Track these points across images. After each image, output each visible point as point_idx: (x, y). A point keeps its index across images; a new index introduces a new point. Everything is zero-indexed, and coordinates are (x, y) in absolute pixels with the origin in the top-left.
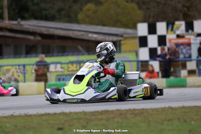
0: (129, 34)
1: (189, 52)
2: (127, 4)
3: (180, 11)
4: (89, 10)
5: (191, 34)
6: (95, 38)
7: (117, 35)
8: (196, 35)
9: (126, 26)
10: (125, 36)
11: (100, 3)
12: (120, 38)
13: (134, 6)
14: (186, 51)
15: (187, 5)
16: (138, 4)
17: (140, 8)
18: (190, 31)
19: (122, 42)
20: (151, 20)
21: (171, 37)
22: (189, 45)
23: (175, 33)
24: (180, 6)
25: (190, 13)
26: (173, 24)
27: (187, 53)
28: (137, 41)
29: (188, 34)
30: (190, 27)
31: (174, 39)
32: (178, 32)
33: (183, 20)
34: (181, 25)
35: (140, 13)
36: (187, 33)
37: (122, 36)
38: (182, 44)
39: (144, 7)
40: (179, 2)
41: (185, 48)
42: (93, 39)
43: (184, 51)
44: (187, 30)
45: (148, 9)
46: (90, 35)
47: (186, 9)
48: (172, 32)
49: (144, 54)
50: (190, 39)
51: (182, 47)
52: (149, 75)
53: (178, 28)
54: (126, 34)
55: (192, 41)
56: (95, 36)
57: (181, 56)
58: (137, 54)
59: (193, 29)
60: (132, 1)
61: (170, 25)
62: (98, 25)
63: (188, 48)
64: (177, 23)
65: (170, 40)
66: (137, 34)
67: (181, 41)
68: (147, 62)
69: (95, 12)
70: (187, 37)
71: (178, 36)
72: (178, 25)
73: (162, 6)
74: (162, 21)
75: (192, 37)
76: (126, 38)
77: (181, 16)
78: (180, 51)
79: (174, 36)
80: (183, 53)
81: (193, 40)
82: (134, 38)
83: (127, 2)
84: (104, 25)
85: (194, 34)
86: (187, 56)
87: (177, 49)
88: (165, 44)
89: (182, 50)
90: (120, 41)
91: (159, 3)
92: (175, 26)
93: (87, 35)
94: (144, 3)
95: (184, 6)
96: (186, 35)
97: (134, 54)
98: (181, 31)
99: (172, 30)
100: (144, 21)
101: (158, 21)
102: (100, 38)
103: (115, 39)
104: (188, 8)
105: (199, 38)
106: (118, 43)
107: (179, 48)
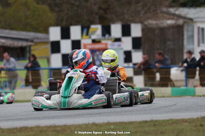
0: (40, 39)
2: (37, 6)
3: (97, 14)
5: (108, 39)
6: (2, 43)
7: (26, 40)
8: (113, 40)
9: (36, 30)
10: (35, 41)
11: (8, 5)
12: (30, 44)
13: (45, 7)
15: (103, 7)
16: (50, 5)
17: (52, 10)
18: (107, 36)
19: (32, 48)
20: (64, 24)
21: (86, 41)
23: (90, 38)
24: (96, 8)
25: (107, 16)
26: (88, 28)
28: (49, 46)
29: (105, 39)
30: (106, 31)
31: (89, 45)
32: (94, 37)
33: (100, 23)
34: (97, 29)
35: (52, 16)
36: (103, 38)
37: (32, 41)
38: (98, 50)
39: (57, 9)
40: (95, 4)
43: (100, 57)
44: (104, 35)
45: (61, 11)
47: (102, 12)
49: (56, 61)
50: (106, 44)
51: (98, 53)
53: (94, 32)
54: (37, 38)
55: (109, 47)
56: (2, 41)
57: (97, 63)
58: (49, 61)
59: (109, 33)
60: (43, 3)
61: (85, 29)
62: (5, 28)
64: (93, 27)
65: (85, 45)
66: (48, 38)
67: (97, 46)
68: (60, 69)
70: (103, 42)
71: (94, 41)
72: (94, 29)
73: (75, 8)
74: (76, 24)
75: (109, 42)
76: (36, 44)
77: (97, 20)
78: (96, 58)
79: (90, 41)
80: (99, 60)
81: (111, 45)
82: (46, 43)
83: (38, 3)
84: (12, 29)
85: (111, 39)
89: (98, 56)
90: (30, 46)
91: (73, 4)
92: (91, 30)
94: (56, 5)
95: (100, 8)
96: (103, 39)
97: (45, 61)
98: (98, 35)
99: (87, 34)
100: (56, 25)
101: (72, 25)
102: (8, 43)
103: (24, 44)
104: (105, 10)
105: (117, 43)
106: (28, 49)
107: (95, 54)
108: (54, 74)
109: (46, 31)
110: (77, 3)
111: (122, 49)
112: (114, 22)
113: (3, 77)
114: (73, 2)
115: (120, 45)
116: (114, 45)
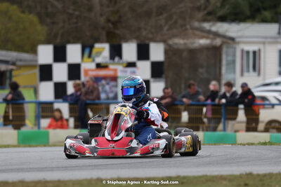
0: (25, 61)
1: (114, 89)
2: (22, 15)
3: (103, 28)
5: (118, 64)
7: (6, 62)
8: (125, 65)
9: (19, 48)
10: (18, 63)
12: (11, 67)
13: (33, 18)
14: (110, 88)
15: (112, 19)
16: (39, 15)
17: (42, 22)
18: (117, 59)
19: (14, 73)
20: (58, 41)
21: (88, 66)
22: (115, 79)
23: (93, 61)
24: (102, 20)
25: (117, 32)
26: (92, 47)
27: (112, 92)
28: (37, 71)
29: (114, 64)
30: (116, 52)
31: (92, 70)
32: (99, 60)
33: (107, 42)
34: (104, 49)
35: (42, 30)
36: (112, 61)
37: (14, 64)
38: (104, 78)
39: (48, 20)
40: (102, 15)
41: (108, 84)
43: (107, 87)
44: (112, 57)
45: (53, 23)
47: (111, 25)
48: (90, 60)
49: (46, 92)
50: (115, 70)
51: (104, 82)
52: (54, 123)
53: (99, 53)
54: (21, 60)
55: (119, 74)
57: (103, 96)
58: (36, 91)
59: (120, 56)
60: (30, 12)
61: (87, 48)
63: (113, 83)
64: (97, 46)
65: (86, 71)
66: (36, 61)
67: (102, 73)
68: (51, 103)
70: (112, 67)
71: (99, 66)
72: (99, 48)
73: (75, 20)
74: (74, 42)
75: (120, 68)
76: (20, 67)
77: (104, 36)
78: (100, 88)
79: (93, 66)
80: (105, 92)
81: (121, 71)
82: (33, 67)
83: (23, 12)
85: (122, 64)
86: (111, 95)
87: (96, 86)
88: (79, 78)
89: (103, 86)
90: (11, 71)
91: (71, 14)
92: (94, 51)
94: (48, 15)
95: (109, 21)
96: (111, 64)
97: (32, 92)
98: (104, 58)
99: (90, 56)
100: (47, 42)
101: (69, 42)
103: (3, 67)
104: (115, 24)
105: (130, 70)
106: (8, 74)
107: (100, 83)
108: (44, 110)
109: (34, 51)
110: (77, 13)
112: (127, 41)
114: (71, 11)
115: (134, 72)
116: (126, 72)
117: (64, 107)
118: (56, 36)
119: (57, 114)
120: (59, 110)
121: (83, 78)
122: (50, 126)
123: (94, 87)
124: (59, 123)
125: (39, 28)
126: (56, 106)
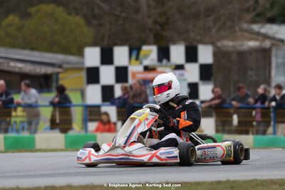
0: (72, 63)
2: (68, 17)
3: (151, 30)
4: (10, 25)
5: (166, 66)
6: (19, 68)
7: (52, 65)
8: (173, 67)
9: (65, 51)
10: (65, 66)
11: (28, 15)
12: (57, 70)
13: (79, 20)
15: (160, 20)
16: (86, 18)
17: (88, 24)
18: (165, 61)
19: (61, 76)
20: (105, 43)
21: (135, 69)
23: (141, 63)
24: (150, 22)
25: (165, 34)
26: (139, 49)
28: (84, 75)
29: (162, 66)
30: (164, 54)
31: (140, 73)
32: (146, 62)
33: (155, 44)
34: (151, 51)
35: (88, 32)
36: (159, 64)
37: (60, 66)
39: (95, 22)
40: (149, 17)
42: (17, 70)
44: (160, 60)
45: (100, 25)
46: (12, 64)
47: (158, 27)
48: (138, 62)
49: (93, 95)
53: (147, 56)
54: (67, 63)
56: (20, 65)
57: (151, 99)
58: (83, 94)
59: (168, 59)
60: (77, 14)
61: (135, 50)
62: (24, 48)
64: (145, 48)
65: (134, 75)
66: (83, 63)
67: (150, 75)
68: (98, 107)
69: (20, 28)
70: (159, 69)
71: (147, 69)
72: (147, 51)
73: (121, 22)
74: (122, 44)
75: (168, 70)
76: (66, 70)
77: (151, 38)
79: (140, 68)
82: (80, 69)
83: (69, 14)
84: (32, 49)
85: (170, 66)
87: (143, 88)
88: (126, 80)
90: (57, 74)
91: (118, 16)
92: (142, 53)
93: (8, 63)
94: (94, 17)
95: (156, 22)
96: (159, 66)
97: (79, 95)
98: (152, 60)
99: (137, 58)
100: (94, 44)
101: (116, 44)
102: (27, 68)
103: (50, 70)
104: (163, 26)
105: (179, 72)
106: (54, 77)
107: (148, 86)
108: (91, 113)
109: (80, 53)
110: (124, 15)
111: (185, 80)
112: (175, 43)
113: (20, 117)
114: (117, 13)
115: (182, 75)
117: (111, 111)
118: (103, 38)
119: (104, 118)
120: (106, 114)
121: (131, 81)
122: (98, 130)
123: (141, 90)
124: (107, 127)
125: (86, 30)
126: (104, 109)
